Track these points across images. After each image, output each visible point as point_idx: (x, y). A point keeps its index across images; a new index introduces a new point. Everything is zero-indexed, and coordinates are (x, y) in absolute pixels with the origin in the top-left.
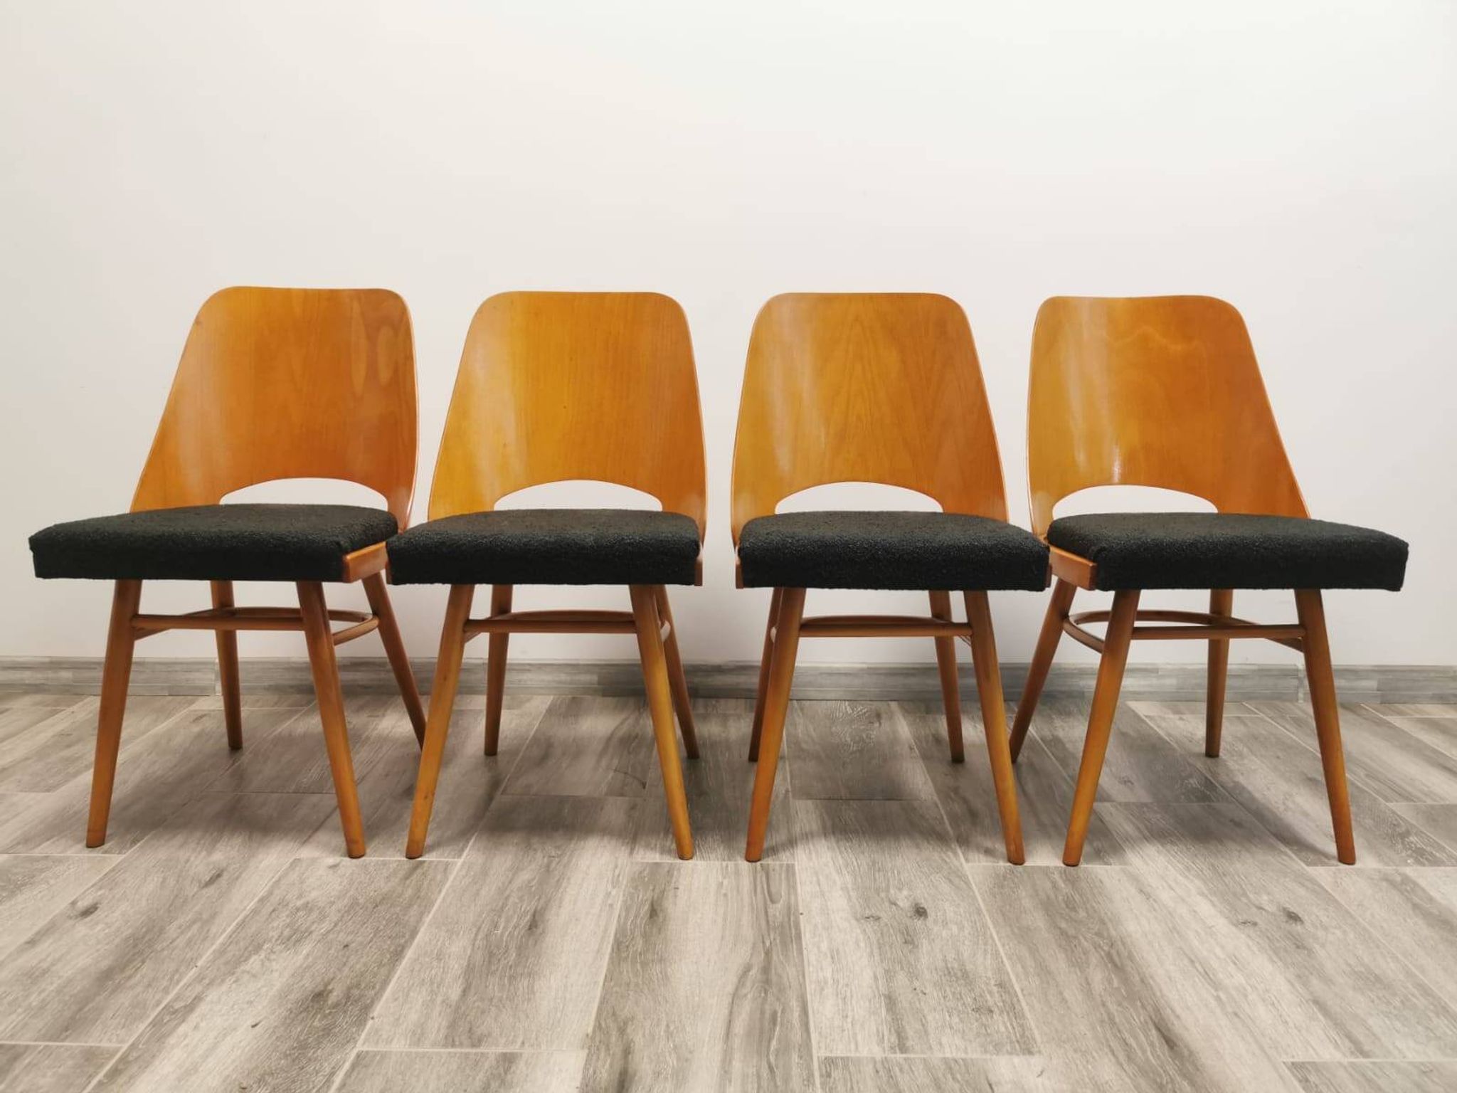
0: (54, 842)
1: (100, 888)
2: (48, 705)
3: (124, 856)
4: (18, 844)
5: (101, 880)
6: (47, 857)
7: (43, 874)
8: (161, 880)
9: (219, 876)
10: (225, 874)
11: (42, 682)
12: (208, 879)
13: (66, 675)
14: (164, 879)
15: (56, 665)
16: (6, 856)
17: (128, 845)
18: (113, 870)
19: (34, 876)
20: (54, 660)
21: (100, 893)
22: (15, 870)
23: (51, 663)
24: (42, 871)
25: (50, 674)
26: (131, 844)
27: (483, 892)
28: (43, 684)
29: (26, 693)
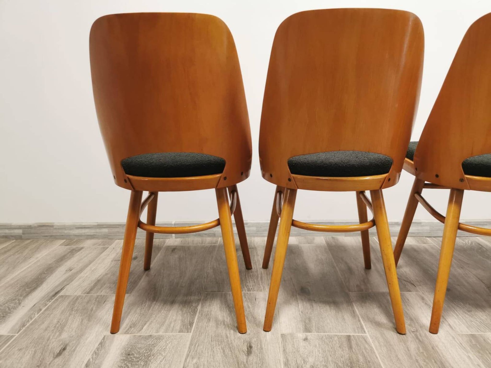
0: (148, 326)
1: (193, 358)
2: (100, 245)
3: (191, 334)
4: (131, 327)
5: (189, 351)
6: (151, 336)
7: (156, 348)
8: (222, 351)
9: (251, 347)
10: (253, 346)
11: (95, 234)
12: (247, 350)
13: (105, 230)
14: (224, 351)
15: (100, 226)
16: (128, 336)
17: (189, 327)
18: (191, 344)
19: (151, 350)
20: (99, 224)
21: (195, 361)
22: (139, 346)
23: (98, 225)
24: (154, 345)
25: (98, 230)
26: (190, 326)
27: (400, 356)
28: (94, 235)
29: (87, 239)
